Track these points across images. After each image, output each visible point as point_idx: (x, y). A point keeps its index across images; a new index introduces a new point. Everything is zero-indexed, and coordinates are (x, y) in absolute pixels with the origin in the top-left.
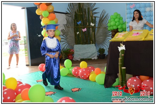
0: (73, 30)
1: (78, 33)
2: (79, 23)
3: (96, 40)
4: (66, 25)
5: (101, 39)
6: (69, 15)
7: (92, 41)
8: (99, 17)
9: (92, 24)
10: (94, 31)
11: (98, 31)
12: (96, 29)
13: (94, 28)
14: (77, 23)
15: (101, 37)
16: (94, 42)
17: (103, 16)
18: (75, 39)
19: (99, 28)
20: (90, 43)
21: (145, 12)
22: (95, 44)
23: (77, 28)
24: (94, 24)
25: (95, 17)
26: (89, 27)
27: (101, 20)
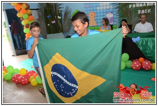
0: (44, 22)
1: (49, 25)
2: (49, 17)
3: (63, 29)
4: (39, 19)
5: (67, 28)
6: (39, 10)
7: (60, 30)
8: (64, 11)
9: (59, 17)
10: (61, 22)
11: (64, 22)
12: (63, 21)
13: (61, 20)
14: (47, 17)
15: (67, 27)
16: (62, 31)
17: (67, 11)
18: (47, 29)
19: (65, 20)
20: (59, 32)
21: (96, 10)
22: (63, 32)
23: (47, 21)
24: (61, 17)
25: (61, 11)
26: (57, 20)
27: (66, 14)
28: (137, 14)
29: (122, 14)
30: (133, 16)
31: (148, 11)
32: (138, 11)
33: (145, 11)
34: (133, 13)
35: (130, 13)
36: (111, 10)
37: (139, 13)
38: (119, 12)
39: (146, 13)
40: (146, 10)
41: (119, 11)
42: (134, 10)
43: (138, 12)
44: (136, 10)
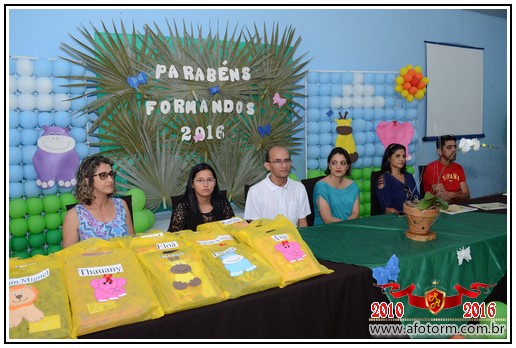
28: (179, 142)
29: (114, 139)
30: (161, 148)
31: (218, 132)
32: (183, 130)
33: (206, 130)
34: (161, 139)
35: (150, 136)
36: (62, 118)
37: (186, 138)
38: (97, 132)
39: (210, 137)
40: (209, 128)
41: (97, 125)
42: (165, 125)
43: (181, 134)
44: (175, 127)
